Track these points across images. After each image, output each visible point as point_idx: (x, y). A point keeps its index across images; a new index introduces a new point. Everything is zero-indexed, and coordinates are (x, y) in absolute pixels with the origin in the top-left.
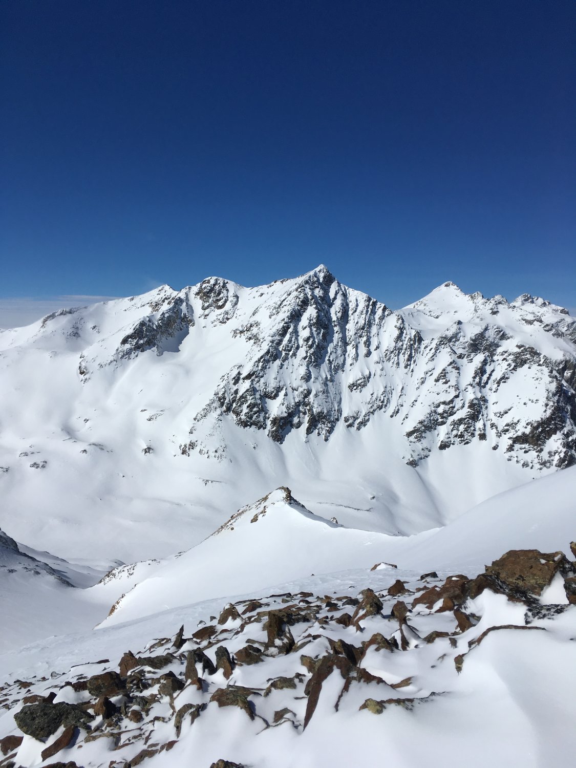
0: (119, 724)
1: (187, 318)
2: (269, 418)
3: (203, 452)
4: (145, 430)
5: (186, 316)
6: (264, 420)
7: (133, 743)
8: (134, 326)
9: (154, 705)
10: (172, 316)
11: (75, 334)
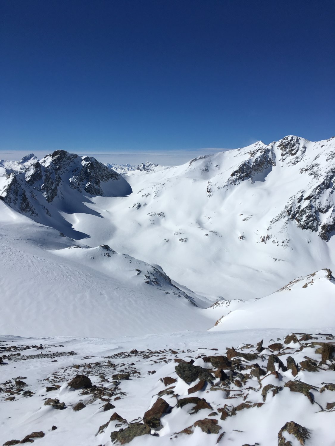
0: (229, 385)
1: (271, 161)
2: (320, 225)
3: (275, 242)
4: (241, 227)
5: (271, 160)
6: (317, 226)
7: (237, 398)
8: (239, 165)
9: (248, 380)
10: (262, 160)
11: (206, 170)
